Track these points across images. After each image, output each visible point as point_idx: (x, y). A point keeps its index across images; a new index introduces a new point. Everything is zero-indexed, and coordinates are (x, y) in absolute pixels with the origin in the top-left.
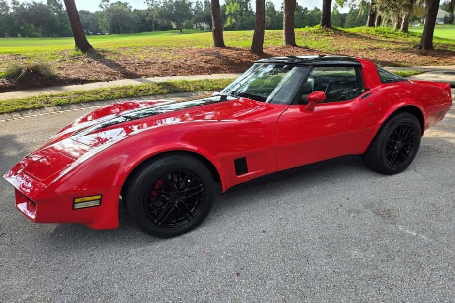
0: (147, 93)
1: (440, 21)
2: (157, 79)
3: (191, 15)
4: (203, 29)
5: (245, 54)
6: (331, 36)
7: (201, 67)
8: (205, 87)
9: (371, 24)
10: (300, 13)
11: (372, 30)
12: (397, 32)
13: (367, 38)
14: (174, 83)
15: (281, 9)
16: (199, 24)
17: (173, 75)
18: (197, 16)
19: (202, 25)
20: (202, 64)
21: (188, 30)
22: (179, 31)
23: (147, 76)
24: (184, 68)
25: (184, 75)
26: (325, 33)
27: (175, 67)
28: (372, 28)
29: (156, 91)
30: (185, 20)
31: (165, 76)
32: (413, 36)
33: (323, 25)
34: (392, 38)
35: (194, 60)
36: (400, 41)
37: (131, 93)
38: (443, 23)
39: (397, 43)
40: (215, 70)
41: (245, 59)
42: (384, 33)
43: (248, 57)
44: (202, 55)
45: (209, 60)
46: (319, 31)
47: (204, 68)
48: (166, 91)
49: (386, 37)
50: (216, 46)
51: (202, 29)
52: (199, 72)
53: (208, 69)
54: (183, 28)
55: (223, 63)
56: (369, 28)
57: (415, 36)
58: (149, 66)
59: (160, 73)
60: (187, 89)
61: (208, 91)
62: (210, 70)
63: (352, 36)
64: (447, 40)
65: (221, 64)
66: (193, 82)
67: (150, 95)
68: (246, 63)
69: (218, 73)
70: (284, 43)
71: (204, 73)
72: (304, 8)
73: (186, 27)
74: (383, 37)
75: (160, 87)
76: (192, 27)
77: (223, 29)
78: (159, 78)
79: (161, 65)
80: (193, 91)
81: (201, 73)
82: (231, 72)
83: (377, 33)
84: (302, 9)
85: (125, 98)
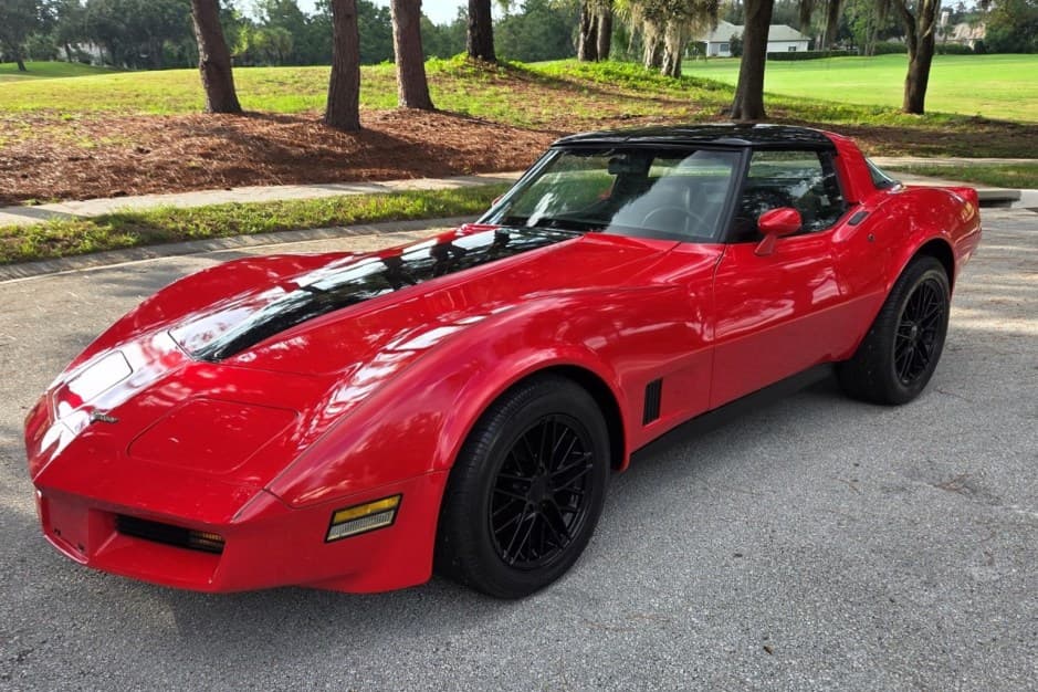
0: (76, 246)
1: (722, 50)
2: (75, 208)
3: (49, 18)
4: (88, 62)
5: (311, 130)
6: (504, 84)
7: (193, 168)
8: (238, 223)
9: (590, 55)
10: (372, 22)
11: (596, 69)
12: (655, 77)
13: (592, 91)
14: (143, 217)
15: (318, 9)
16: (75, 47)
17: (117, 195)
18: (67, 22)
19: (85, 48)
20: (196, 162)
21: (41, 64)
22: (15, 65)
23: (39, 198)
24: (145, 173)
25: (150, 192)
26: (486, 75)
27: (117, 170)
28: (592, 65)
29: (103, 242)
30: (32, 35)
31: (94, 197)
32: (695, 85)
33: (474, 54)
34: (650, 91)
35: (165, 150)
36: (672, 98)
37: (27, 249)
38: (729, 54)
39: (667, 103)
40: (237, 177)
41: (316, 146)
42: (627, 78)
43: (324, 139)
44: (187, 136)
45: (213, 149)
46: (469, 70)
47: (205, 173)
48: (132, 240)
49: (634, 87)
50: (215, 110)
51: (86, 59)
52: (194, 183)
53: (218, 174)
54: (25, 57)
55: (255, 155)
56: (585, 64)
57: (700, 86)
58: (32, 169)
59: (77, 188)
60: (191, 233)
61: (252, 234)
62: (225, 176)
63: (555, 86)
64: (780, 96)
65: (251, 161)
66: (199, 212)
67: (86, 253)
68: (322, 156)
69: (250, 184)
70: (400, 102)
71: (210, 185)
72: (380, 9)
73: (36, 56)
74: (628, 87)
75: (109, 227)
76: (54, 56)
77: (232, 60)
78: (77, 203)
79: (71, 165)
80: (207, 237)
81: (200, 186)
82: (286, 182)
83: (611, 77)
84: (376, 9)
85: (12, 263)
